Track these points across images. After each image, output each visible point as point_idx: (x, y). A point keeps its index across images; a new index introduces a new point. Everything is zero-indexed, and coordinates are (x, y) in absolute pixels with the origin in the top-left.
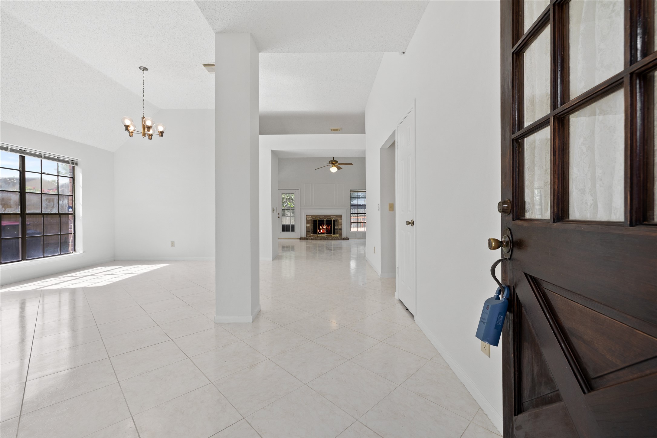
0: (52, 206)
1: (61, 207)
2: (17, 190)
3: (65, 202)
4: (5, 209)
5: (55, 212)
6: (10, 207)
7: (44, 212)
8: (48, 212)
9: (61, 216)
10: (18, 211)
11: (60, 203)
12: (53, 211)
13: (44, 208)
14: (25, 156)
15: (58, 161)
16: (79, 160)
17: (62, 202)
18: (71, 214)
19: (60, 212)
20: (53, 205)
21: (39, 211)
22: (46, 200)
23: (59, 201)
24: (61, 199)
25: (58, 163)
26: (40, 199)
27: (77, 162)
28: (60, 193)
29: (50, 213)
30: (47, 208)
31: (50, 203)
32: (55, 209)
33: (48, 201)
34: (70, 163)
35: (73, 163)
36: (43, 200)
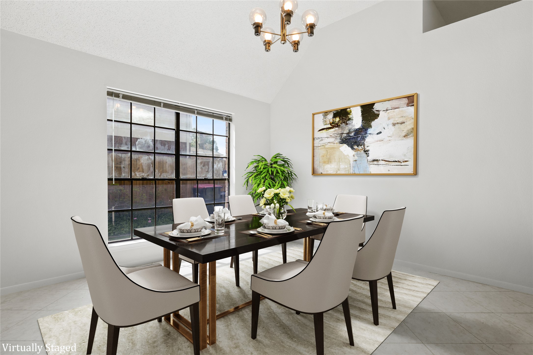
0: (207, 171)
1: (215, 172)
2: (173, 152)
3: (219, 166)
4: (161, 174)
5: (210, 177)
6: (166, 172)
7: (199, 177)
8: (203, 177)
9: (215, 181)
10: (173, 176)
11: (215, 166)
12: (208, 176)
13: (199, 173)
14: (179, 113)
15: (213, 118)
16: (233, 115)
17: (217, 165)
18: (225, 179)
19: (215, 177)
20: (208, 169)
21: (193, 177)
22: (201, 163)
23: (214, 164)
24: (216, 162)
25: (213, 120)
26: (195, 162)
27: (232, 117)
28: (215, 155)
29: (204, 178)
30: (202, 172)
31: (205, 167)
32: (210, 173)
33: (202, 165)
34: (224, 119)
35: (226, 119)
36: (197, 163)
